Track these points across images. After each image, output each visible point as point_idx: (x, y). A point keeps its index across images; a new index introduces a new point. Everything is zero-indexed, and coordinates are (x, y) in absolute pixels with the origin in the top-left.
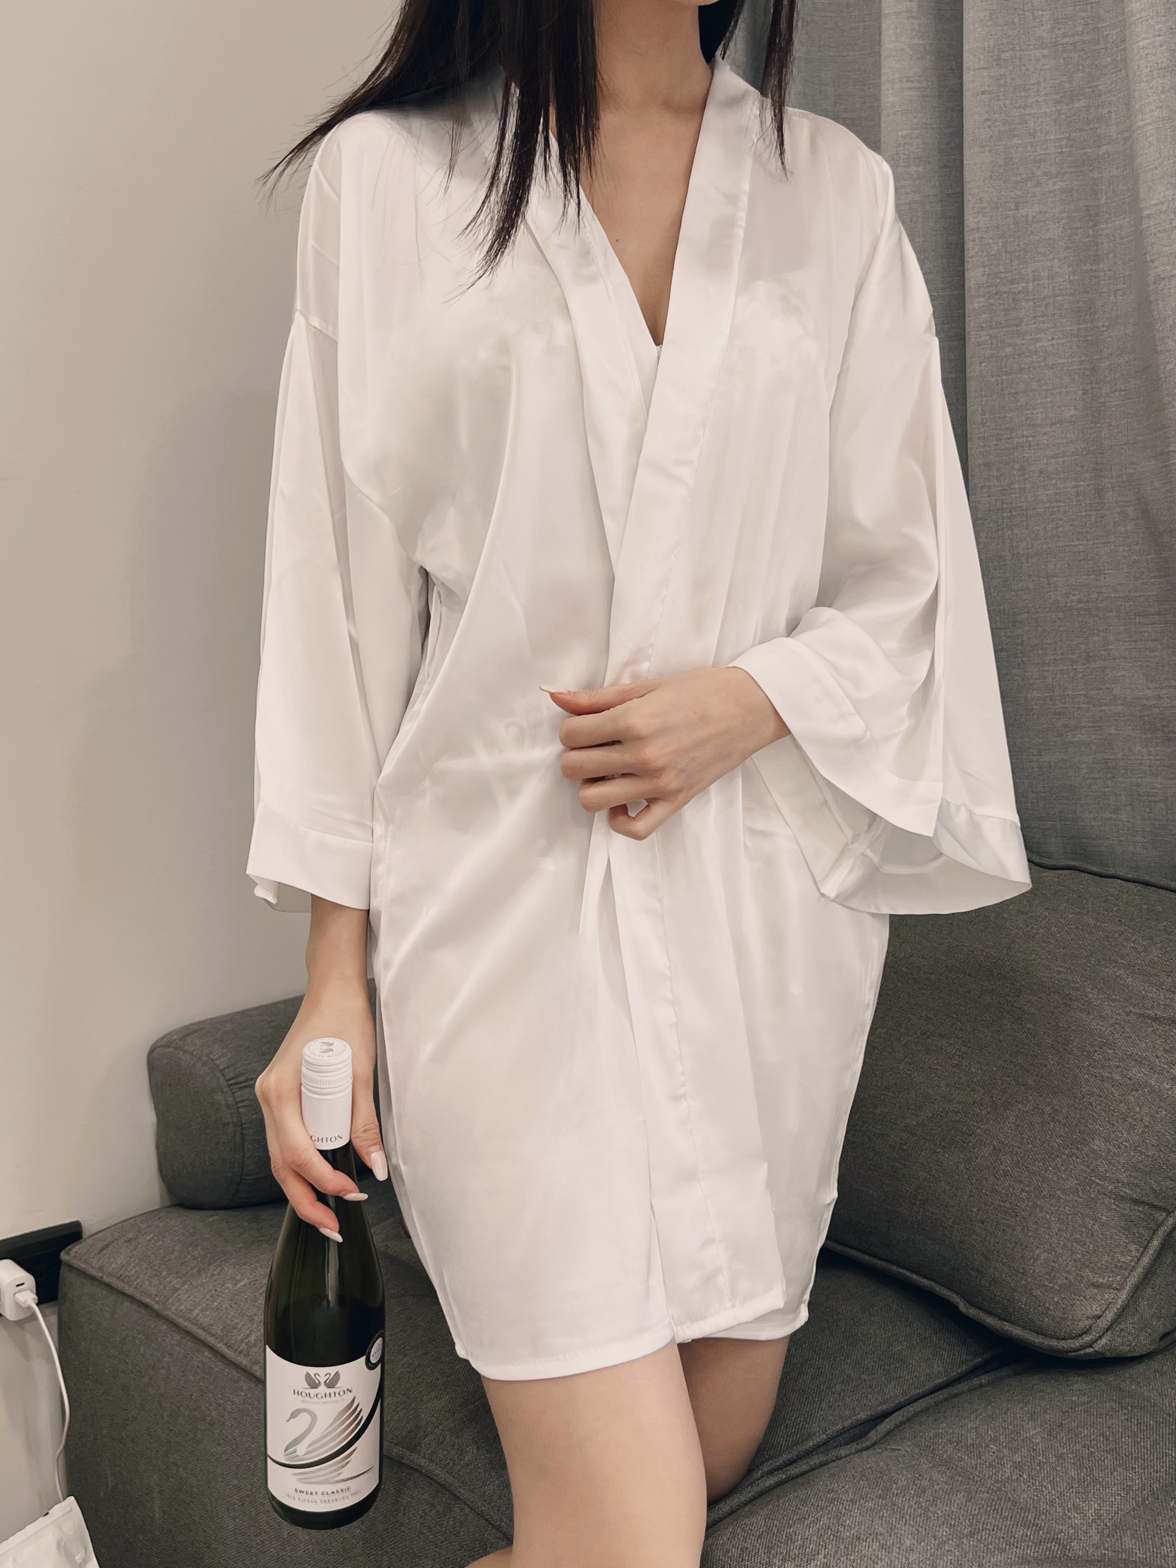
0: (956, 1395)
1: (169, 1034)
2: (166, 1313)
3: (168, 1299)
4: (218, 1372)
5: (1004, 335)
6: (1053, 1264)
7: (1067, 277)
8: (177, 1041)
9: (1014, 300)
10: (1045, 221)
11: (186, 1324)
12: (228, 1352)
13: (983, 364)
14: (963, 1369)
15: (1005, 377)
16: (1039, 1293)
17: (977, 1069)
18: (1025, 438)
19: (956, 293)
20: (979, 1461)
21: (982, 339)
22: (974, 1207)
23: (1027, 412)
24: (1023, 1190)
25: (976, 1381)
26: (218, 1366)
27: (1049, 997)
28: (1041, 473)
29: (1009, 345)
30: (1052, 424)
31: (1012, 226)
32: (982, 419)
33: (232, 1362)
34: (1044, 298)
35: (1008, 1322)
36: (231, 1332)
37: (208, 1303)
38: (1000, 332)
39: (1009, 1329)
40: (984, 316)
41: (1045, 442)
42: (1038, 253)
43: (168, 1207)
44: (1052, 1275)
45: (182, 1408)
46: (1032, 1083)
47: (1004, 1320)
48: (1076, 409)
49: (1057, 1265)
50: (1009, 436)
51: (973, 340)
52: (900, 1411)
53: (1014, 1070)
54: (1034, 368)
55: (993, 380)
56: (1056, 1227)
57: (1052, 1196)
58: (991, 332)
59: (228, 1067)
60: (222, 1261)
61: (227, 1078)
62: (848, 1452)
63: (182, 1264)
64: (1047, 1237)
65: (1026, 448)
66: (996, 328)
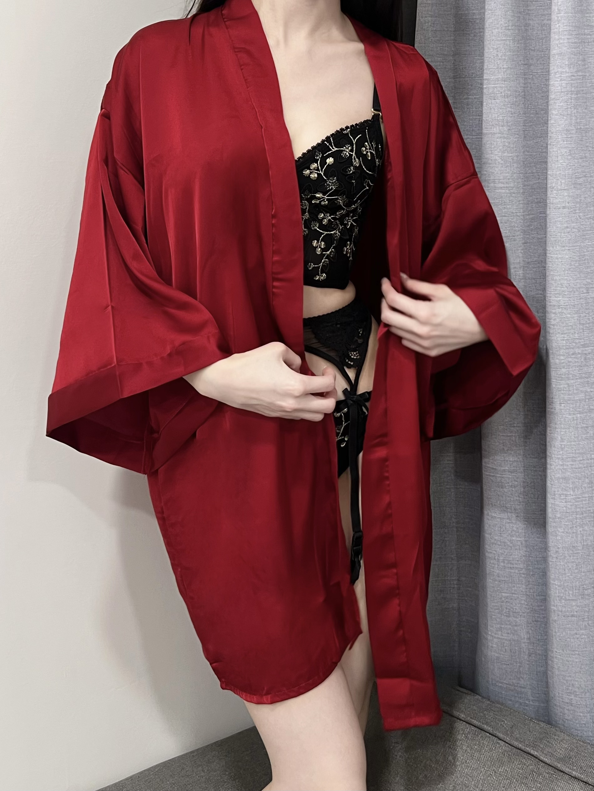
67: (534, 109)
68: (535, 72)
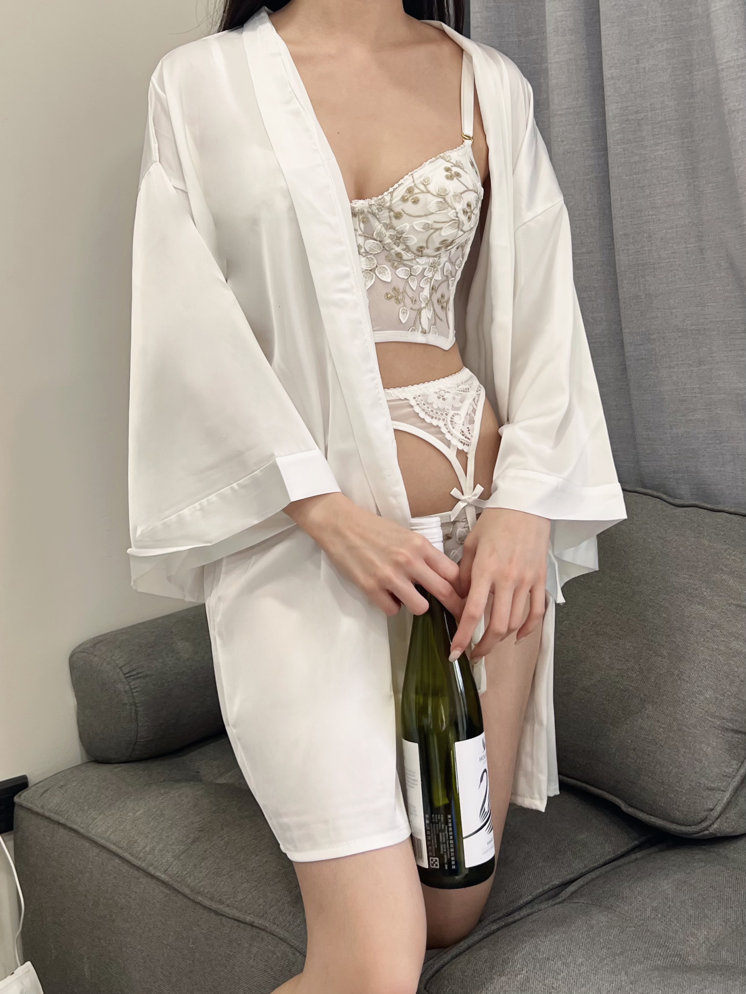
0: (620, 866)
1: (83, 644)
2: (88, 835)
3: (90, 825)
4: (125, 872)
5: (634, 148)
6: (681, 776)
7: (673, 107)
8: (89, 648)
9: (638, 124)
10: (657, 71)
11: (102, 841)
12: (132, 858)
13: (620, 168)
14: (625, 849)
15: (635, 176)
16: (673, 795)
17: (630, 646)
18: (650, 216)
19: (601, 119)
20: (630, 907)
21: (618, 151)
22: (629, 740)
23: (651, 199)
24: (660, 727)
25: (633, 856)
26: (125, 868)
27: (677, 596)
28: (662, 239)
29: (637, 154)
30: (668, 206)
31: (635, 75)
32: (621, 205)
33: (134, 865)
34: (659, 122)
35: (653, 816)
36: (134, 845)
37: (117, 826)
38: (630, 146)
39: (654, 820)
40: (619, 136)
41: (664, 219)
42: (654, 93)
43: (87, 763)
44: (681, 783)
45: (101, 899)
46: (666, 654)
47: (651, 815)
48: (683, 196)
49: (683, 776)
50: (640, 216)
51: (612, 152)
52: (582, 878)
53: (654, 646)
54: (654, 169)
55: (628, 178)
56: (682, 750)
57: (680, 730)
58: (623, 146)
59: (125, 665)
60: (125, 798)
61: (124, 672)
62: (546, 906)
63: (98, 801)
64: (676, 757)
65: (651, 223)
66: (628, 144)
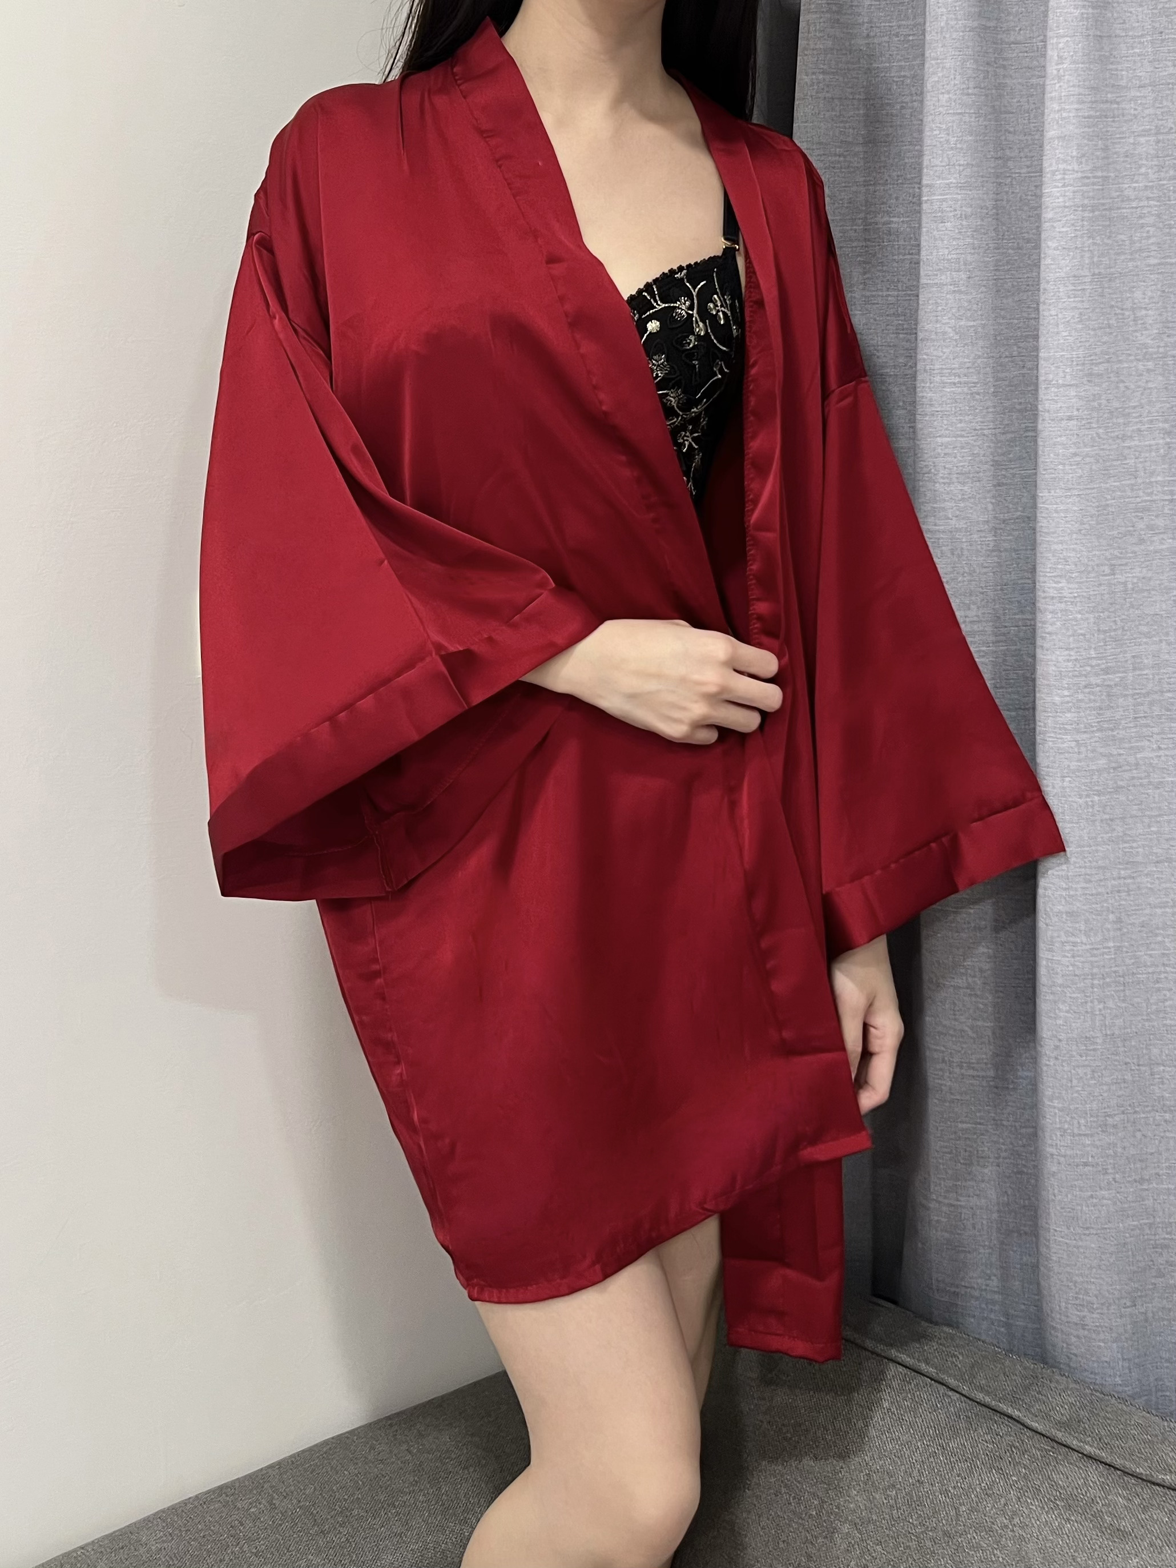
67: (1014, 238)
68: (1016, 173)
